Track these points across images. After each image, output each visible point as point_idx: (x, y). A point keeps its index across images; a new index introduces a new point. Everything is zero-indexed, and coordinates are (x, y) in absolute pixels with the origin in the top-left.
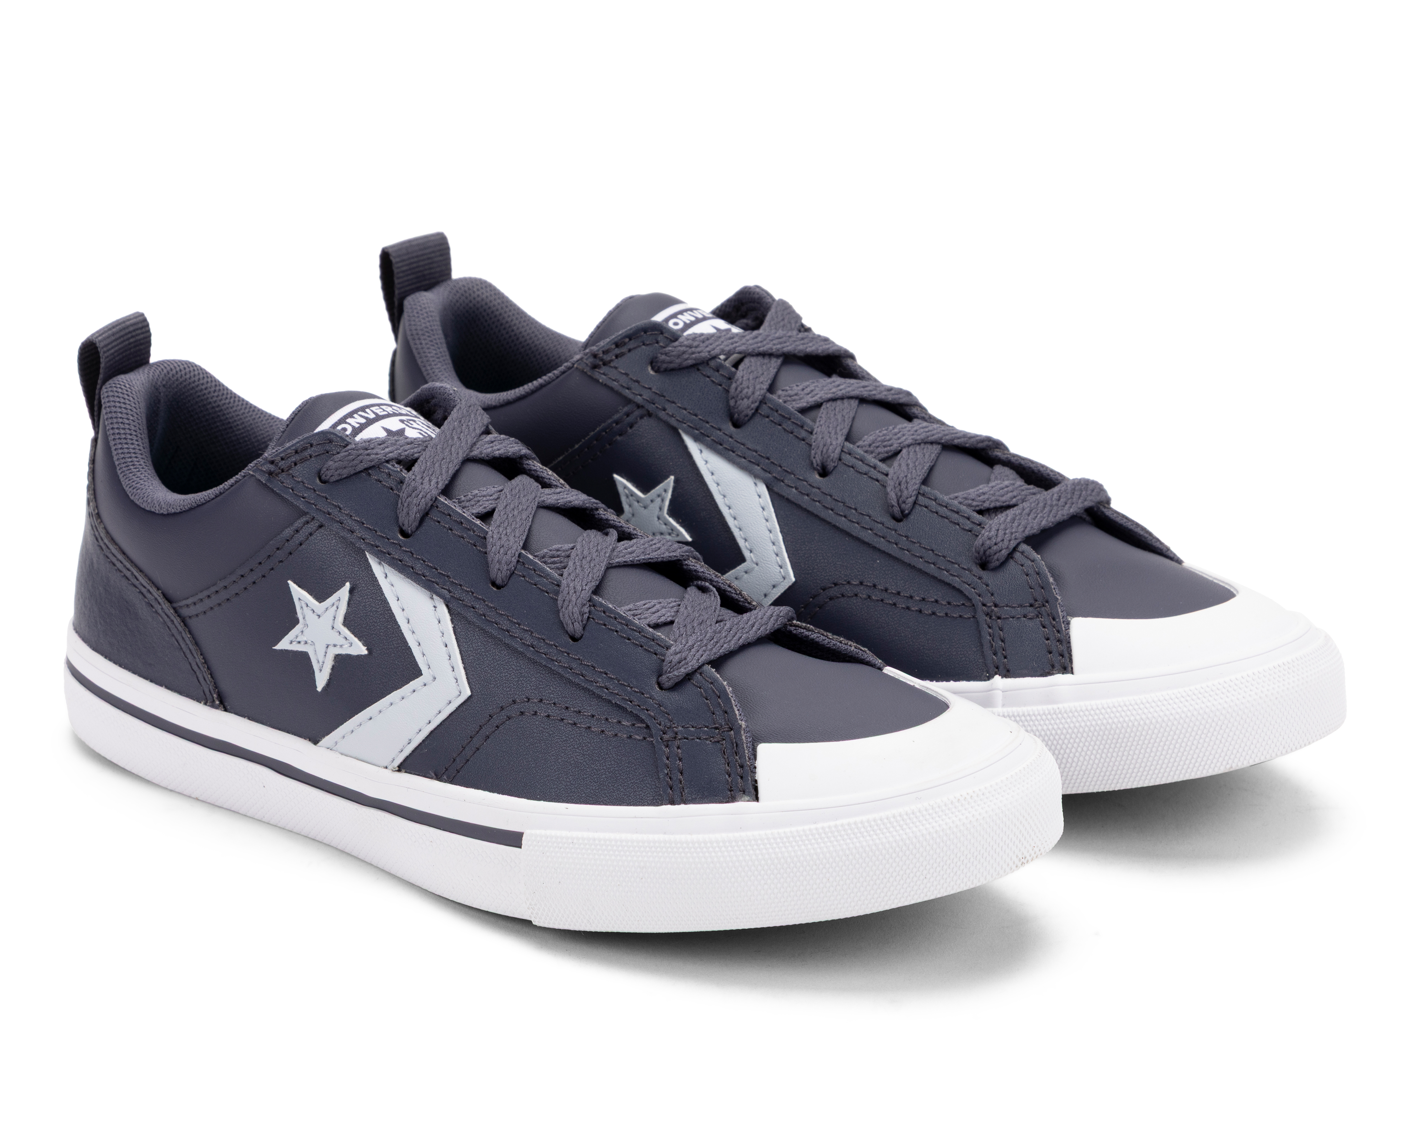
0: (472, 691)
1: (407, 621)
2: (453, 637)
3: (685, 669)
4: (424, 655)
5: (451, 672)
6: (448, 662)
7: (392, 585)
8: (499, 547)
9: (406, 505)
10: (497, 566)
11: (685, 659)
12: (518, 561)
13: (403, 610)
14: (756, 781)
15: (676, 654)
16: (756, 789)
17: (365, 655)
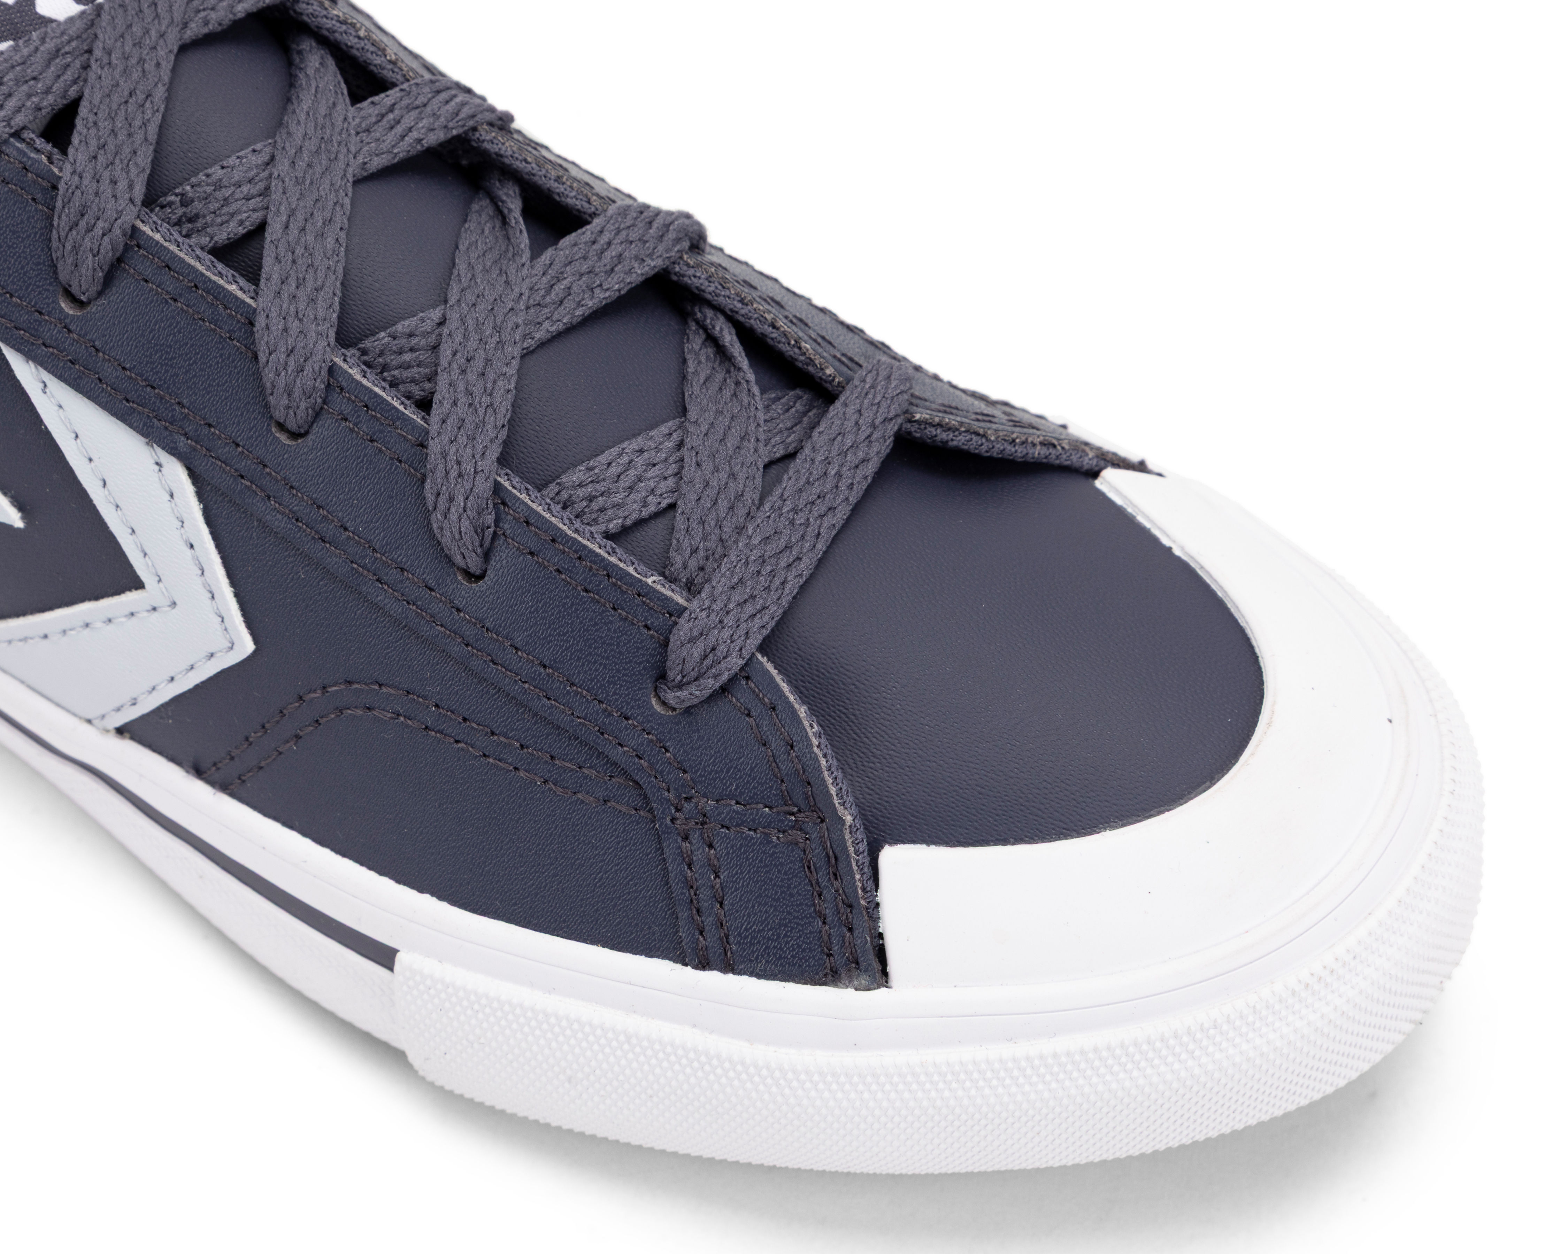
0: (256, 641)
1: (101, 483)
2: (205, 530)
3: (716, 677)
4: (145, 554)
5: (209, 602)
6: (199, 580)
7: (60, 407)
8: (283, 356)
9: (68, 247)
10: (285, 401)
11: (714, 649)
12: (328, 386)
13: (91, 460)
14: (881, 936)
15: (692, 640)
16: (881, 954)
17: (19, 529)
